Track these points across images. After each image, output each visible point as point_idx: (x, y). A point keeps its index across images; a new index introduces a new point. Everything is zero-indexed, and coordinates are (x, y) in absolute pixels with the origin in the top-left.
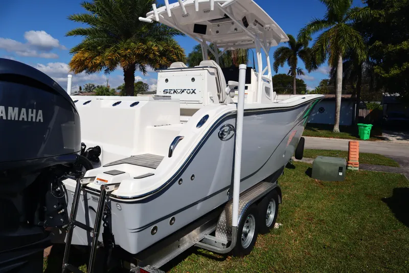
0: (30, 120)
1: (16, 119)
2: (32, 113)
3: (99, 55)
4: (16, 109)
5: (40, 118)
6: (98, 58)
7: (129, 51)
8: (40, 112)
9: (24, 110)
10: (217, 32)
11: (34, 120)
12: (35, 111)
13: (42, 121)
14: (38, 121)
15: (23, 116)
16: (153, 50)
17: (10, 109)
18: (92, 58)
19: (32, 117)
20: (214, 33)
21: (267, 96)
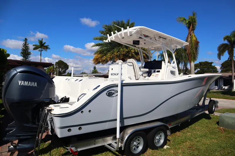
0: (32, 86)
1: (27, 85)
2: (33, 83)
3: (105, 55)
4: (27, 82)
5: (36, 85)
6: (104, 57)
7: (119, 53)
8: (36, 83)
9: (30, 82)
10: (145, 43)
11: (33, 86)
12: (34, 83)
13: (36, 86)
14: (35, 86)
15: (30, 84)
16: (131, 52)
17: (25, 82)
18: (102, 57)
19: (33, 85)
20: (143, 44)
21: (173, 76)
